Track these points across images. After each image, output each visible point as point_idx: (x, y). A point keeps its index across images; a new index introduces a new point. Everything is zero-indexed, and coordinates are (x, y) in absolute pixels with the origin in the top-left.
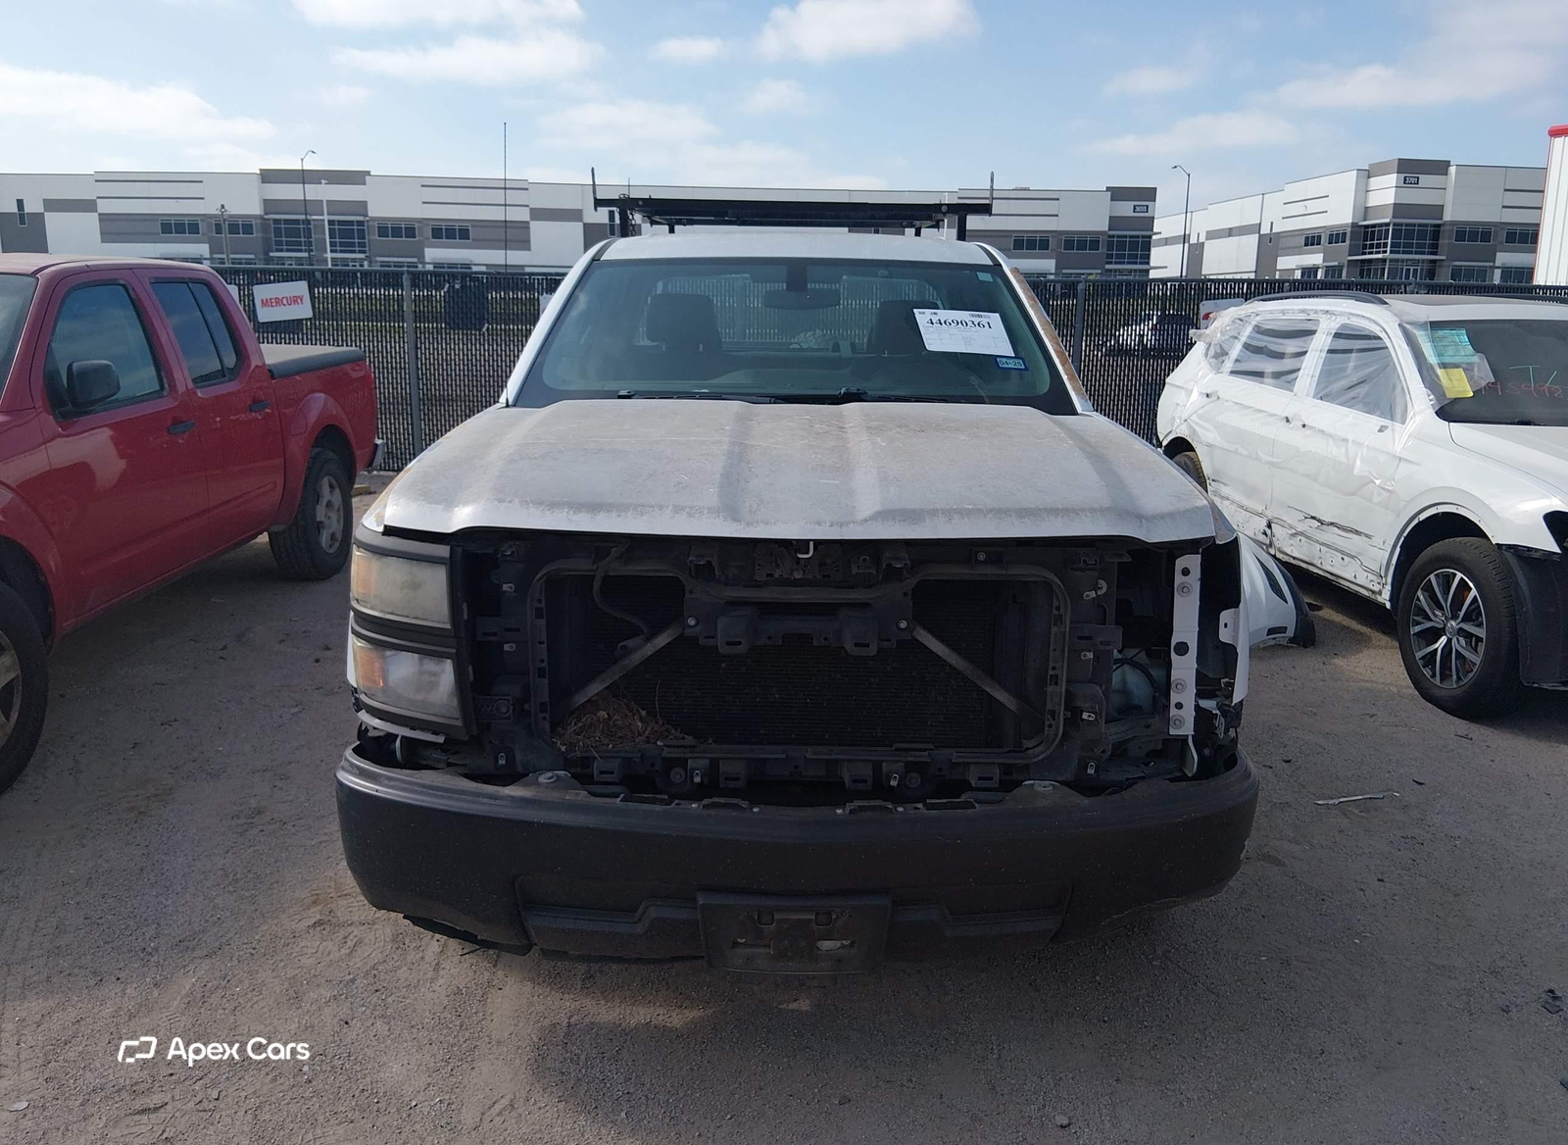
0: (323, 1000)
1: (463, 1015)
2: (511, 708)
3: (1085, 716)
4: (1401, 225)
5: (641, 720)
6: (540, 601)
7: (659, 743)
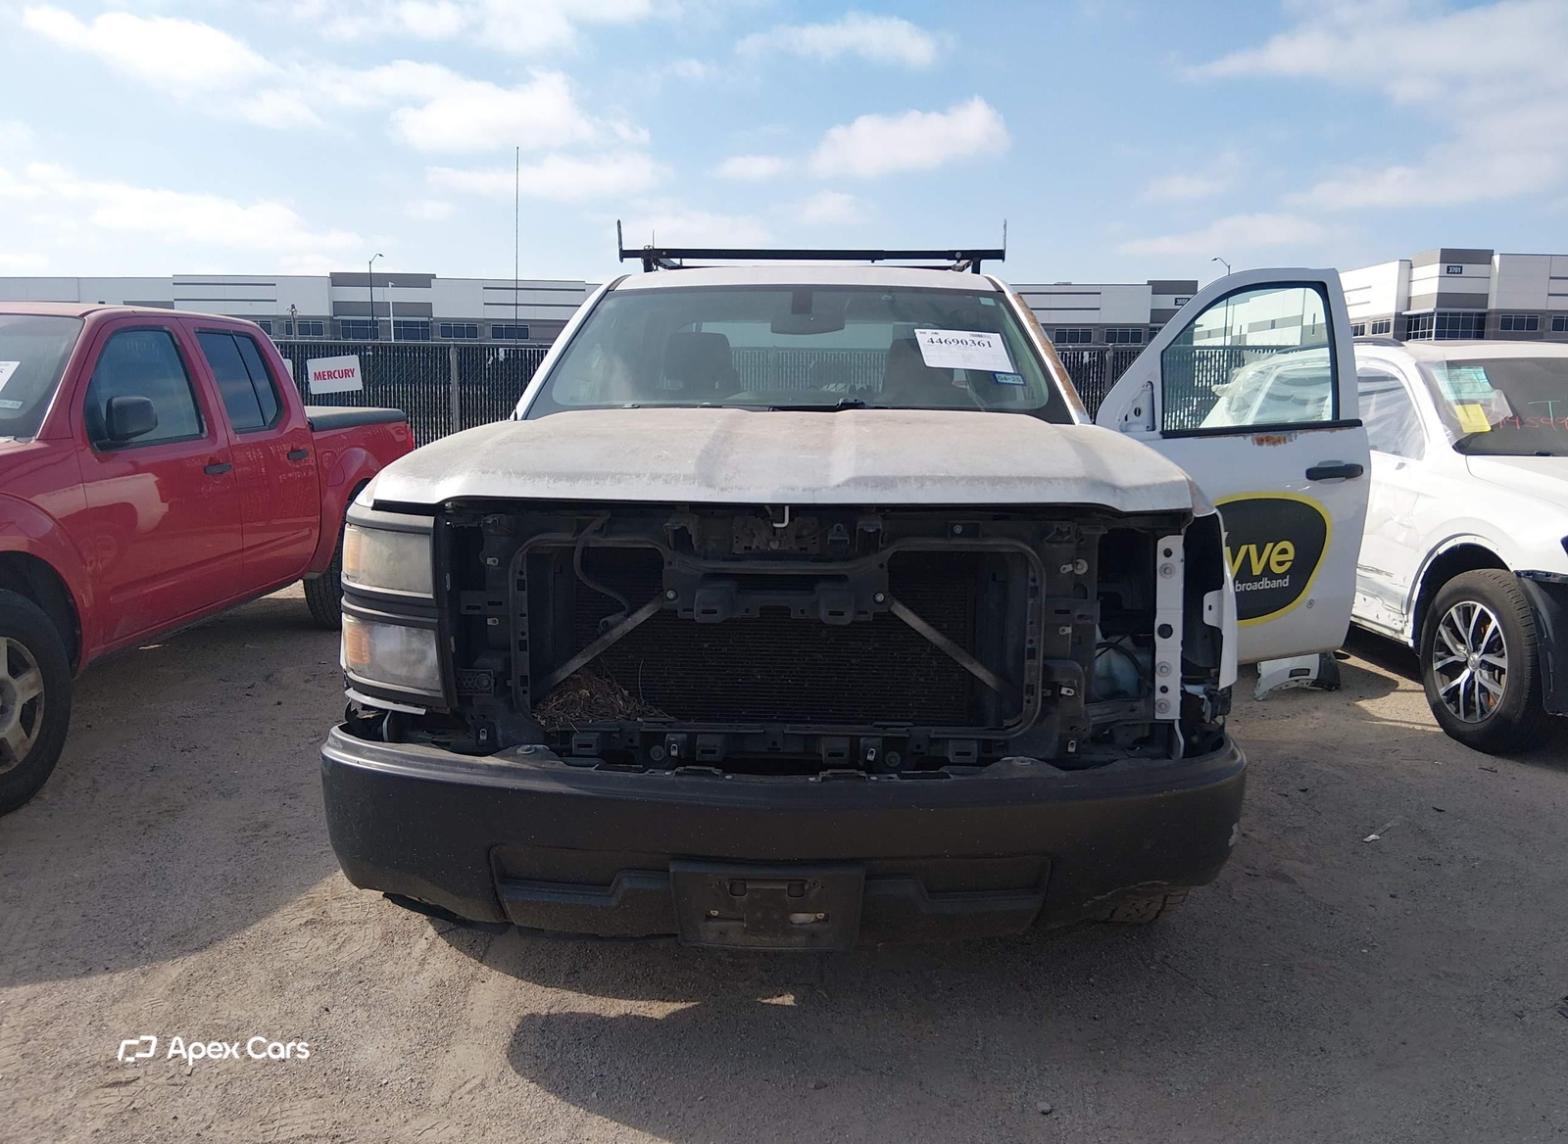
0: (307, 990)
1: (443, 1004)
2: (493, 681)
3: (1064, 691)
4: (1446, 314)
5: (623, 699)
6: (521, 573)
7: (638, 719)
